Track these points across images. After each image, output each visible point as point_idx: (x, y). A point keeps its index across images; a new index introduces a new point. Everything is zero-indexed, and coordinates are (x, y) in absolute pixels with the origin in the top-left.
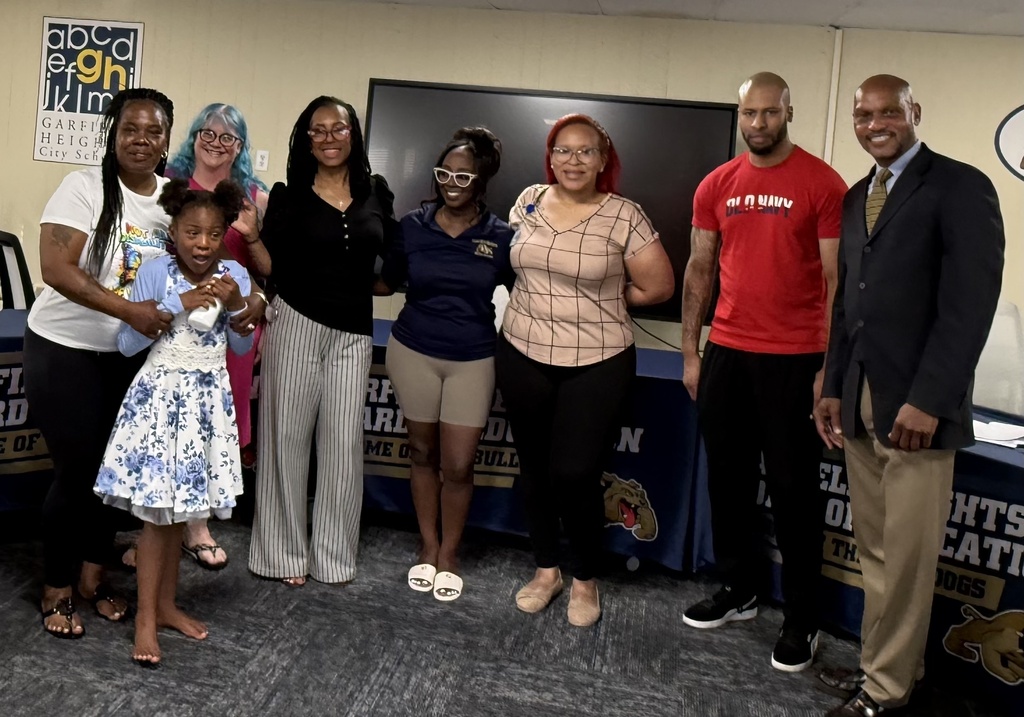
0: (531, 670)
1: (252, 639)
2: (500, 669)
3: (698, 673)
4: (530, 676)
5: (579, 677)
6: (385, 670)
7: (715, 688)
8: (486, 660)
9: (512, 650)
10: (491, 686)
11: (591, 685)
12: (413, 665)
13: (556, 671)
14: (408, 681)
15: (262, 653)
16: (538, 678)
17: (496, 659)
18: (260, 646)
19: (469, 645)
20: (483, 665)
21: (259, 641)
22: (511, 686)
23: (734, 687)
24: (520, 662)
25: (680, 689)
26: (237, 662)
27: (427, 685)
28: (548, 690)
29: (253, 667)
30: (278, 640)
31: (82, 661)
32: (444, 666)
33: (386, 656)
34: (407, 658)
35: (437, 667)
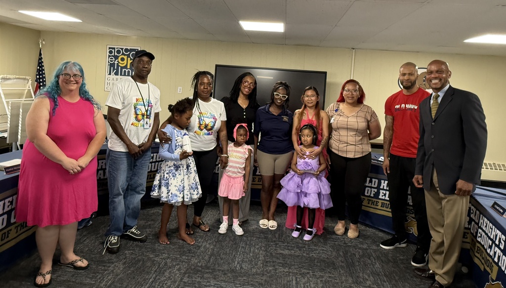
0: (286, 244)
1: (200, 240)
2: (277, 244)
3: (334, 241)
4: (286, 246)
5: (300, 245)
6: (243, 247)
7: (339, 245)
8: (272, 242)
9: (279, 238)
10: (275, 250)
11: (304, 247)
12: (251, 245)
13: (293, 244)
14: (250, 250)
15: (204, 244)
16: (289, 246)
17: (275, 241)
18: (203, 242)
19: (266, 238)
20: (272, 243)
21: (202, 241)
22: (281, 250)
23: (345, 245)
24: (282, 241)
25: (330, 246)
26: (197, 248)
27: (256, 251)
28: (292, 250)
29: (202, 249)
30: (207, 240)
31: (148, 251)
32: (260, 244)
33: (242, 243)
34: (248, 243)
35: (258, 245)
